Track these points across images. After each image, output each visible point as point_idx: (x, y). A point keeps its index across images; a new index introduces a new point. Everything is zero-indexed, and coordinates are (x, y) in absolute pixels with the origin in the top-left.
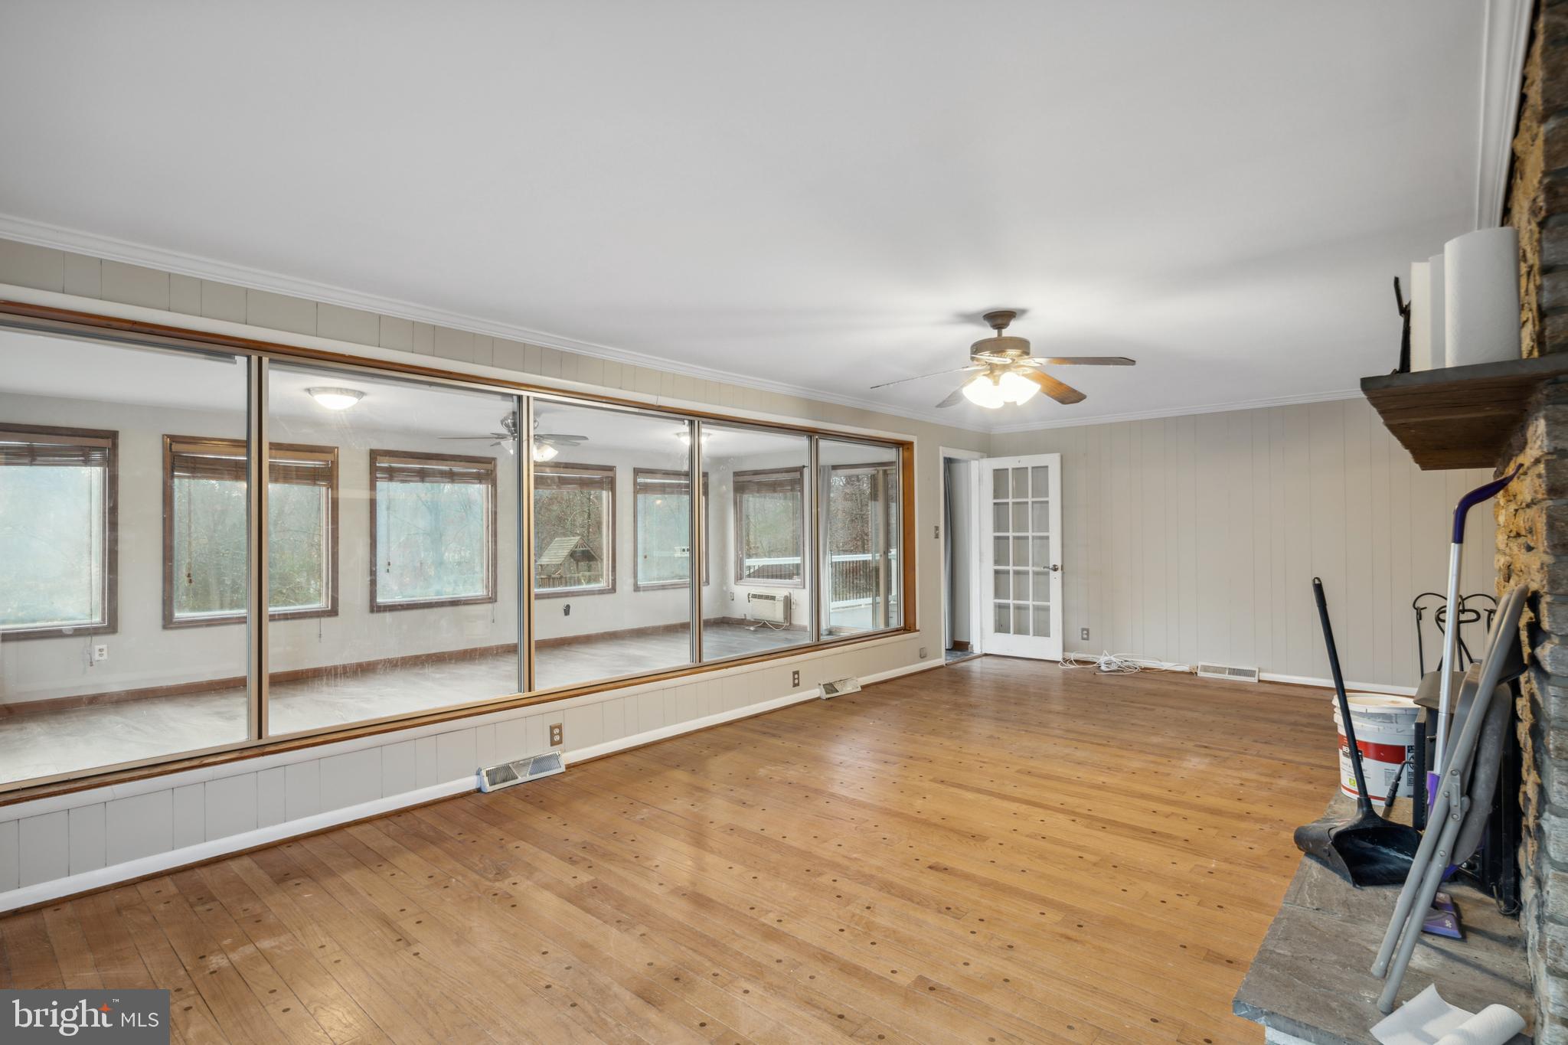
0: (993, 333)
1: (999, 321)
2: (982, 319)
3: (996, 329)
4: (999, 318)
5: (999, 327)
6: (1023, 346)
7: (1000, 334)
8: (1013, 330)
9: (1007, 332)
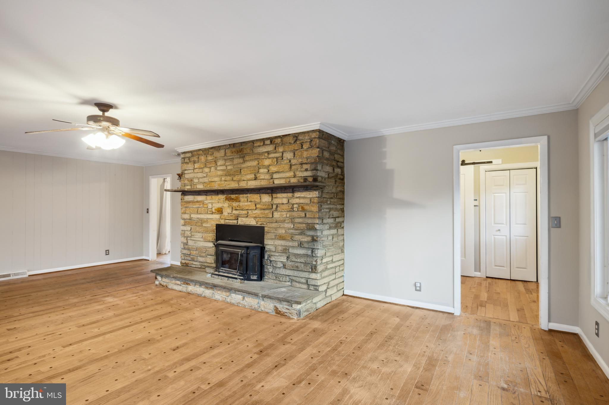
0: (100, 113)
1: (105, 109)
2: (94, 105)
3: (102, 111)
4: (104, 107)
5: (104, 111)
6: (115, 122)
7: (103, 114)
8: (110, 113)
9: (107, 114)
